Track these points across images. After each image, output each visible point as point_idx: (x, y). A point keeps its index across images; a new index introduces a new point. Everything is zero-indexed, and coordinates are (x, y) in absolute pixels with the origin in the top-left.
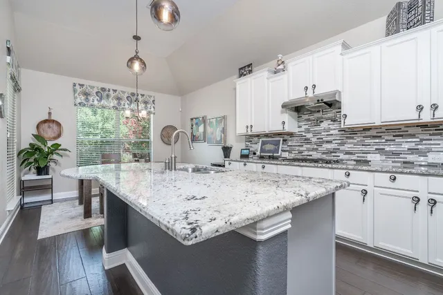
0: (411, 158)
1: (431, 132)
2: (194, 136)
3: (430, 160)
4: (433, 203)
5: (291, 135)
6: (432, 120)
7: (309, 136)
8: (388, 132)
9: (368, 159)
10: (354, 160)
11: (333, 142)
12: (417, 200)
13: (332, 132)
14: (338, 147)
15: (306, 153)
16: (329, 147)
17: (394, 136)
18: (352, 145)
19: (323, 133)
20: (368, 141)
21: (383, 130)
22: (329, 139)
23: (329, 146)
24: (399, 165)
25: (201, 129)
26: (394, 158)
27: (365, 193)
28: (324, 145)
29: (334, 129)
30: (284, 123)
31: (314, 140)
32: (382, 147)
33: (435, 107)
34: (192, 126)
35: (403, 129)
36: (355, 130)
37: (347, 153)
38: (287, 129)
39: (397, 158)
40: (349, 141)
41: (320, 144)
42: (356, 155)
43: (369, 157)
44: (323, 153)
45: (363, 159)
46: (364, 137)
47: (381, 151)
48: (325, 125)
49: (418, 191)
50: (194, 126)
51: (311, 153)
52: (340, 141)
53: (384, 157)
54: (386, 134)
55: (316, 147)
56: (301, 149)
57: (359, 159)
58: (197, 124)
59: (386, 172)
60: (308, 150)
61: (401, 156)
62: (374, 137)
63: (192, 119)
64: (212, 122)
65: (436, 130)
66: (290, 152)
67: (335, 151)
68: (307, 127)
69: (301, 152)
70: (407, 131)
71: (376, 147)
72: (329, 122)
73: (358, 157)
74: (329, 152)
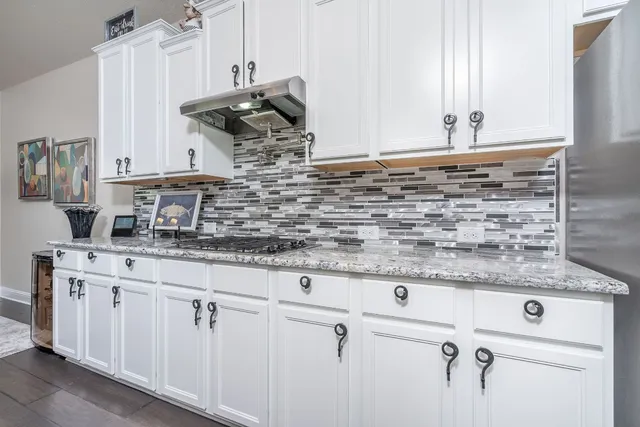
0: (429, 233)
1: (462, 181)
2: (26, 185)
3: (461, 239)
4: (486, 358)
5: (221, 183)
6: (472, 151)
7: (255, 186)
8: (392, 180)
9: (360, 236)
10: (336, 240)
11: (299, 200)
12: (451, 352)
13: (297, 179)
14: (307, 212)
15: (248, 225)
16: (291, 212)
17: (403, 188)
18: (331, 208)
19: (280, 181)
20: (359, 199)
21: (384, 175)
22: (291, 193)
23: (292, 210)
24: (411, 247)
25: (41, 168)
26: (402, 234)
27: (342, 331)
28: (282, 208)
29: (301, 173)
30: (192, 153)
31: (263, 195)
32: (384, 211)
33: (477, 119)
34: (22, 160)
35: (419, 174)
36: (337, 174)
37: (324, 224)
38: (202, 168)
39: (408, 234)
40: (327, 198)
41: (274, 205)
42: (340, 228)
43: (362, 232)
44: (282, 225)
45: (352, 236)
46: (352, 190)
47: (380, 219)
48: (283, 163)
49: (452, 327)
50: (26, 162)
51: (258, 224)
52: (309, 199)
53: (385, 233)
54: (389, 184)
55: (267, 211)
56: (241, 215)
57: (344, 236)
58: (32, 156)
59: (388, 276)
60: (253, 218)
61: (415, 229)
62: (370, 190)
63: (21, 145)
64: (64, 152)
65: (470, 176)
66: (219, 221)
67: (302, 218)
68: (250, 166)
69: (239, 222)
70: (424, 179)
71: (374, 211)
72: (292, 157)
73: (342, 232)
74: (290, 222)
